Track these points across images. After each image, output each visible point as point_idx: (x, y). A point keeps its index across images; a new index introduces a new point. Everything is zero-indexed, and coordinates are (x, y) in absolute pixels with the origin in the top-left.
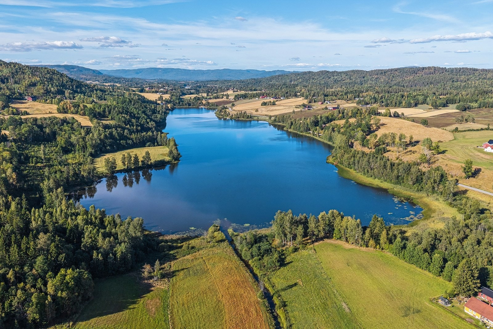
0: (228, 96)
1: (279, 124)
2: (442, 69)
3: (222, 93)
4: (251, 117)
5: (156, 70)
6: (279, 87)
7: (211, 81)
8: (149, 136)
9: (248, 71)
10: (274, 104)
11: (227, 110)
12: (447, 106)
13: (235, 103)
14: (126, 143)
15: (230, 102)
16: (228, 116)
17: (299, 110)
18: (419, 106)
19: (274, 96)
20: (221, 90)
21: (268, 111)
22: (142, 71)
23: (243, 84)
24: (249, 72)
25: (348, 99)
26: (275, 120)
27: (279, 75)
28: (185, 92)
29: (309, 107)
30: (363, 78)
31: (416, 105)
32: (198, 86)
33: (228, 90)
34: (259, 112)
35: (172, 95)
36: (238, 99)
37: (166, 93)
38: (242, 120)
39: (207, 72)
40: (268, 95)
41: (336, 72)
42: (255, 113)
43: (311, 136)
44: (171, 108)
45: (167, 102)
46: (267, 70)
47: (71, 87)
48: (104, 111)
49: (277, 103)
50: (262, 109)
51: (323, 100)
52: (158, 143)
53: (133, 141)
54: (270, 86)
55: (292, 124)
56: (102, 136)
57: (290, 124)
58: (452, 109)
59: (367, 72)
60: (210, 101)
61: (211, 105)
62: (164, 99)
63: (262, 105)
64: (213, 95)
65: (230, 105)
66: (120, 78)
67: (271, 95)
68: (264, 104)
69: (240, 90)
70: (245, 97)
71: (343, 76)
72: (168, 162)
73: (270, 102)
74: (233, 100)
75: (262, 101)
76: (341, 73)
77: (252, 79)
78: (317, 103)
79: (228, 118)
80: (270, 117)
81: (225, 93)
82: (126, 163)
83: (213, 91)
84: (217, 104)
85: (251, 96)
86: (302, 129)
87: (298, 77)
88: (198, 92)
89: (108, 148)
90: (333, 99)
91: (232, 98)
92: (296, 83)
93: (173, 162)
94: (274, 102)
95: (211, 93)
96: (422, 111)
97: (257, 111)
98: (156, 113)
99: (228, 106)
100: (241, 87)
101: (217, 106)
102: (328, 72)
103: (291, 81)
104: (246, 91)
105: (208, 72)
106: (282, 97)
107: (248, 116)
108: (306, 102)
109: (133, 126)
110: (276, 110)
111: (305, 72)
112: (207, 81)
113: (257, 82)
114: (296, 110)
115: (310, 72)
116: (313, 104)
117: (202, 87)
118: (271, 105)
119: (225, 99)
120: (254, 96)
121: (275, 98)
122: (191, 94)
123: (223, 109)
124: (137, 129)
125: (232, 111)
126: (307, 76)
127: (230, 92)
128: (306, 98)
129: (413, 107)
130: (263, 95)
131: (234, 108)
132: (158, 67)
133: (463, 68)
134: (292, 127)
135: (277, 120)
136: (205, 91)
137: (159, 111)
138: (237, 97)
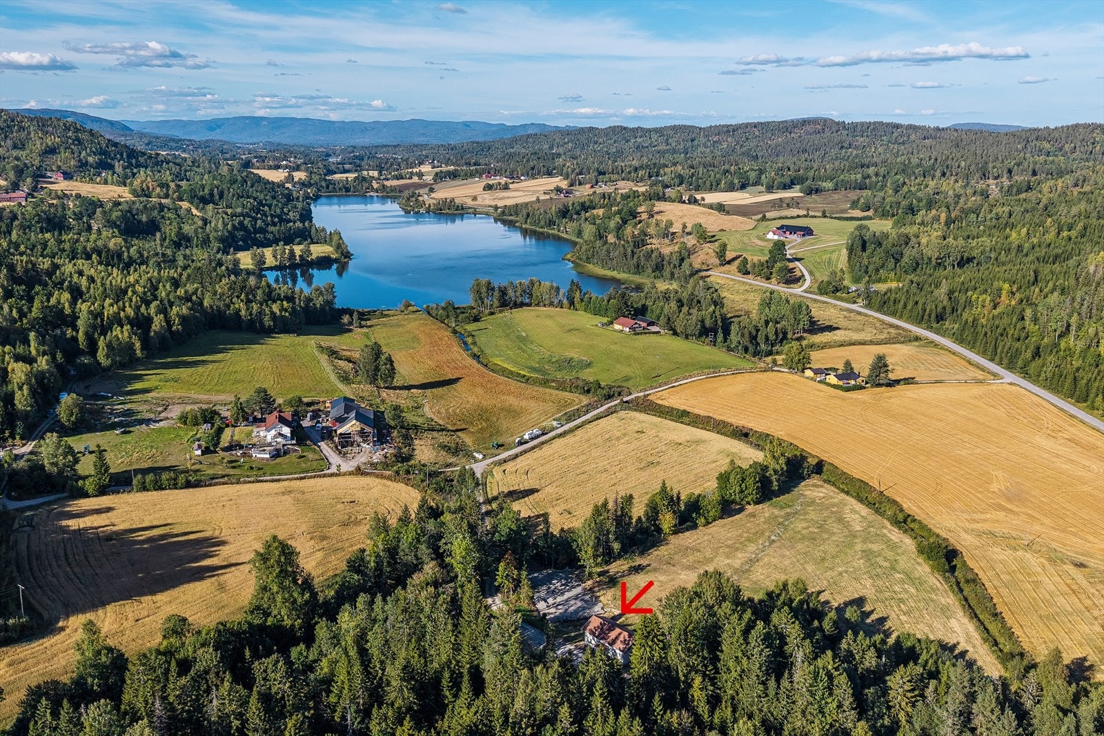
0: (420, 175)
1: (510, 218)
2: (838, 123)
3: (410, 170)
4: (463, 209)
5: (256, 121)
6: (524, 158)
7: (386, 146)
8: (298, 227)
9: (466, 124)
10: (506, 187)
11: (420, 198)
12: (792, 188)
13: (433, 186)
14: (265, 238)
15: (425, 185)
16: (422, 207)
17: (548, 197)
18: (749, 188)
19: (508, 173)
20: (407, 164)
21: (494, 199)
22: (223, 124)
23: (453, 152)
24: (469, 126)
25: (638, 180)
26: (503, 212)
27: (528, 135)
28: (333, 167)
29: (567, 193)
30: (692, 141)
31: (743, 187)
32: (356, 157)
33: (421, 164)
34: (479, 201)
35: (311, 173)
36: (441, 179)
37: (297, 168)
38: (447, 214)
39: (373, 126)
40: (497, 172)
41: (642, 128)
42: (472, 203)
43: (556, 232)
44: (314, 195)
45: (303, 184)
46: (508, 124)
47: (118, 156)
48: (211, 194)
49: (511, 186)
50: (485, 196)
51: (594, 181)
52: (312, 240)
53: (274, 236)
54: (507, 157)
55: (528, 215)
56: (229, 227)
57: (525, 216)
58: (795, 193)
59: (700, 129)
60: (388, 183)
61: (388, 190)
62: (296, 179)
63: (484, 190)
64: (390, 173)
65: (427, 190)
66: (180, 140)
67: (503, 172)
68: (489, 187)
69: (447, 165)
70: (454, 175)
71: (655, 137)
72: (336, 261)
73: (500, 183)
74: (432, 182)
75: (485, 181)
76: (649, 131)
77: (473, 142)
78: (583, 186)
79: (422, 211)
80: (496, 208)
81: (415, 170)
82: (279, 257)
83: (391, 166)
84: (401, 189)
85: (466, 175)
86: (542, 223)
87: (566, 140)
88: (358, 168)
89: (241, 243)
90: (613, 179)
91: (428, 178)
92: (561, 150)
93: (343, 260)
94: (506, 184)
95: (387, 170)
96: (747, 195)
97: (475, 199)
98: (293, 201)
99: (421, 191)
100: (449, 159)
101: (400, 191)
102: (625, 129)
103: (551, 148)
104: (458, 165)
105: (376, 126)
106: (523, 175)
107: (458, 206)
108: (564, 184)
109: (267, 217)
110: (508, 197)
111: (582, 129)
112: (376, 147)
113: (484, 148)
114: (542, 197)
115: (591, 129)
116: (577, 188)
117: (366, 159)
118: (500, 189)
119: (415, 179)
120: (472, 175)
121: (511, 179)
122: (346, 171)
123: (412, 196)
124: (272, 221)
125: (428, 199)
126: (583, 137)
127: (426, 168)
128: (567, 177)
129: (738, 189)
130: (489, 173)
131: (433, 195)
132: (256, 115)
133: (875, 123)
134: (528, 221)
135: (507, 211)
136: (373, 167)
137: (298, 198)
138: (439, 177)
